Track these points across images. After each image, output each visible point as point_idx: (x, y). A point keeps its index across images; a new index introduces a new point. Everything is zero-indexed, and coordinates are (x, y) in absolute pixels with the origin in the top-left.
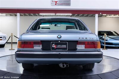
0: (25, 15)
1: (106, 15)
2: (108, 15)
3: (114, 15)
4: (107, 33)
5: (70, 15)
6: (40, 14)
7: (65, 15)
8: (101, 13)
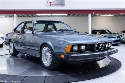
0: (23, 16)
1: (99, 14)
2: (102, 14)
3: (107, 15)
4: (101, 32)
5: (66, 15)
6: (37, 15)
7: (61, 15)
8: (93, 13)
